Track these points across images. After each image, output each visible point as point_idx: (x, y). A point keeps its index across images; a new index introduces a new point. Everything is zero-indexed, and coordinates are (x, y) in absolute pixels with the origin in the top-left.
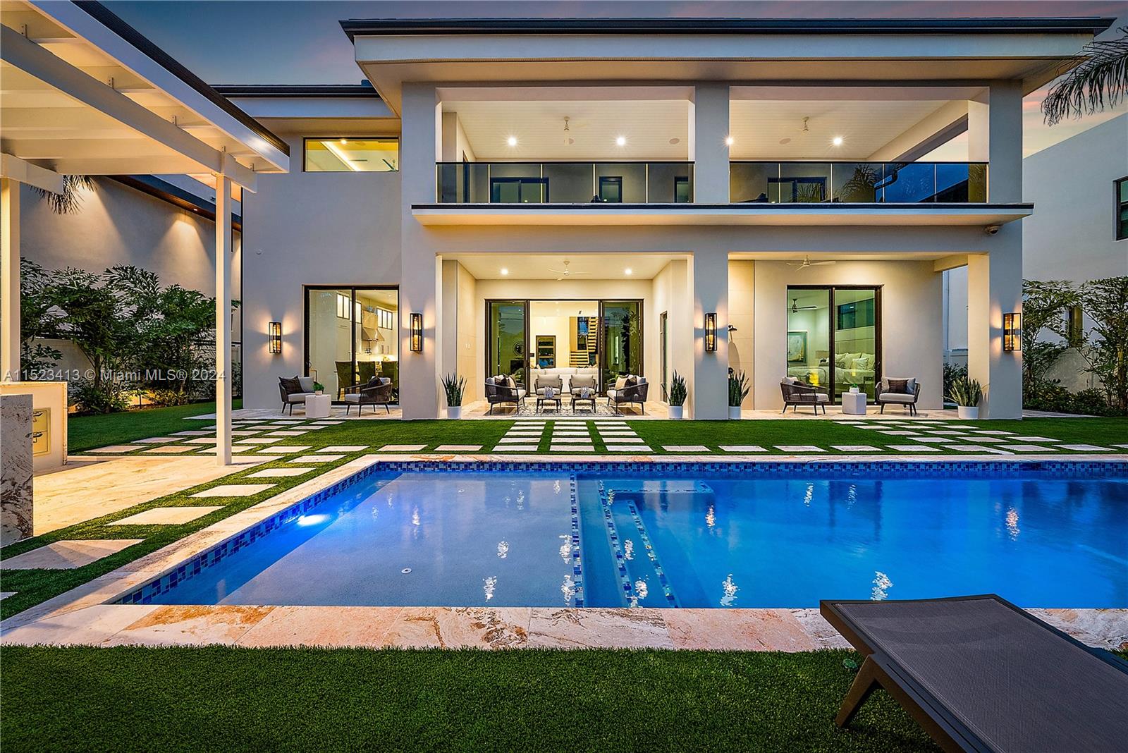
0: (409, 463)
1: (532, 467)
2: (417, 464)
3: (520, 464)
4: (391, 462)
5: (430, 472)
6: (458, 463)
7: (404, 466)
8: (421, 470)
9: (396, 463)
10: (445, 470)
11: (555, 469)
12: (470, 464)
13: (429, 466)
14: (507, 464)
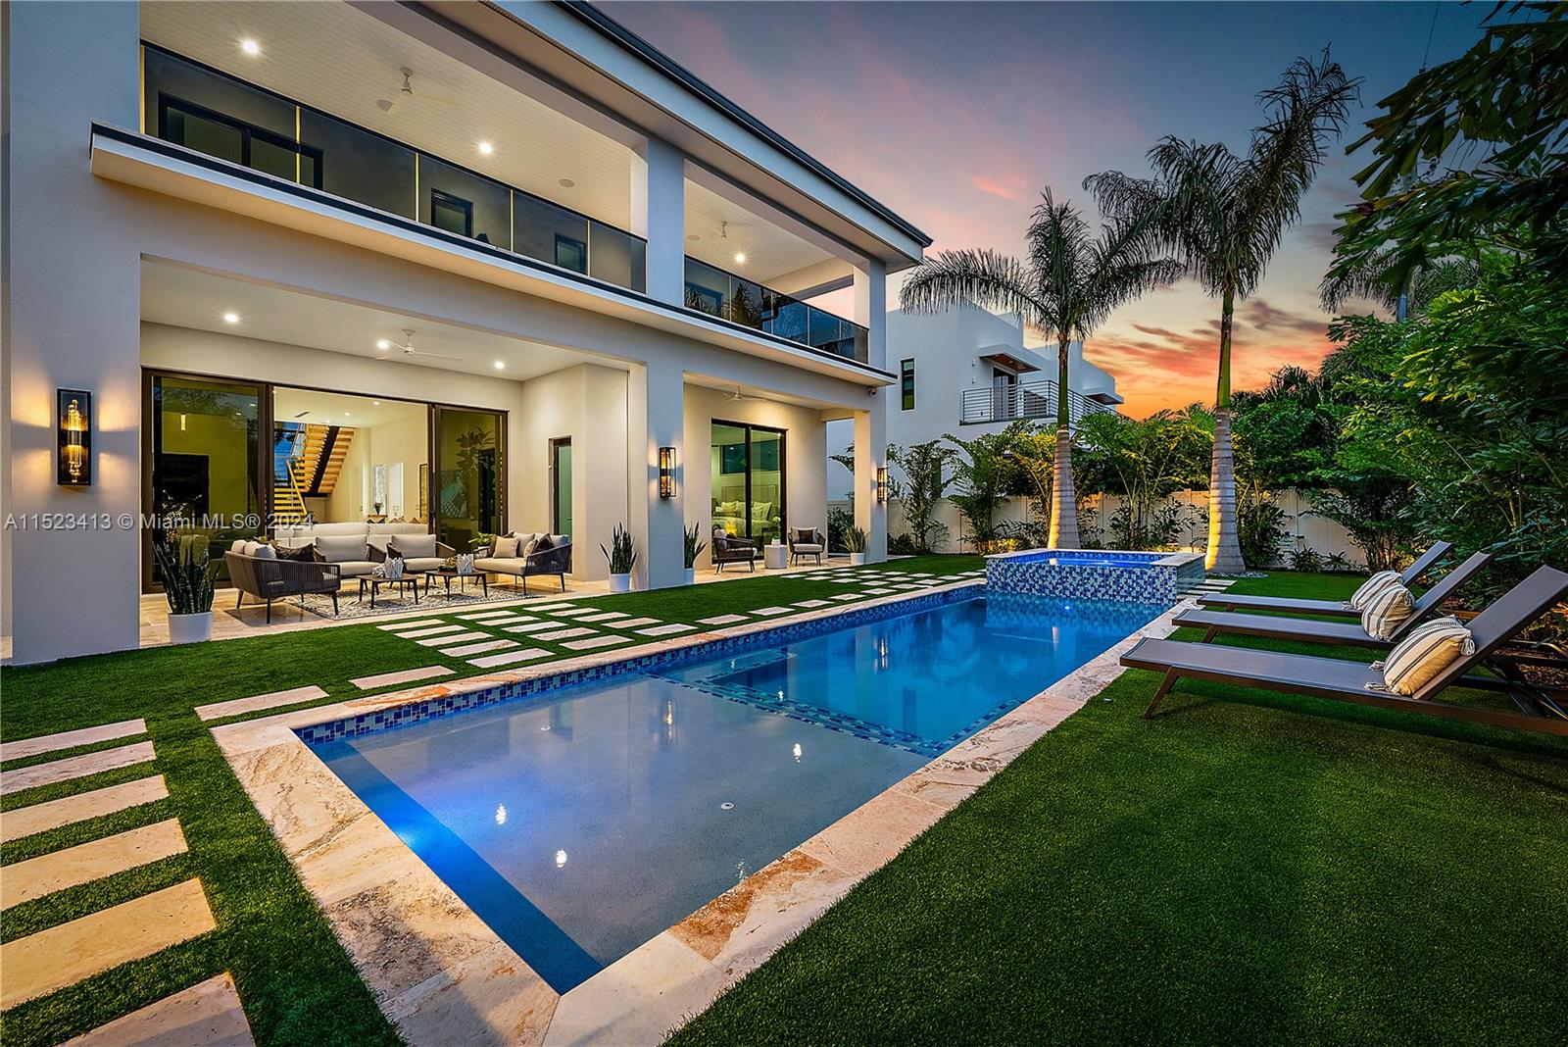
0: (360, 718)
1: (587, 676)
2: (379, 716)
3: (569, 674)
4: (316, 726)
5: (408, 725)
6: (465, 696)
7: (350, 726)
8: (389, 726)
9: (328, 725)
10: (441, 714)
11: (618, 672)
12: (489, 691)
13: (407, 714)
14: (550, 678)
